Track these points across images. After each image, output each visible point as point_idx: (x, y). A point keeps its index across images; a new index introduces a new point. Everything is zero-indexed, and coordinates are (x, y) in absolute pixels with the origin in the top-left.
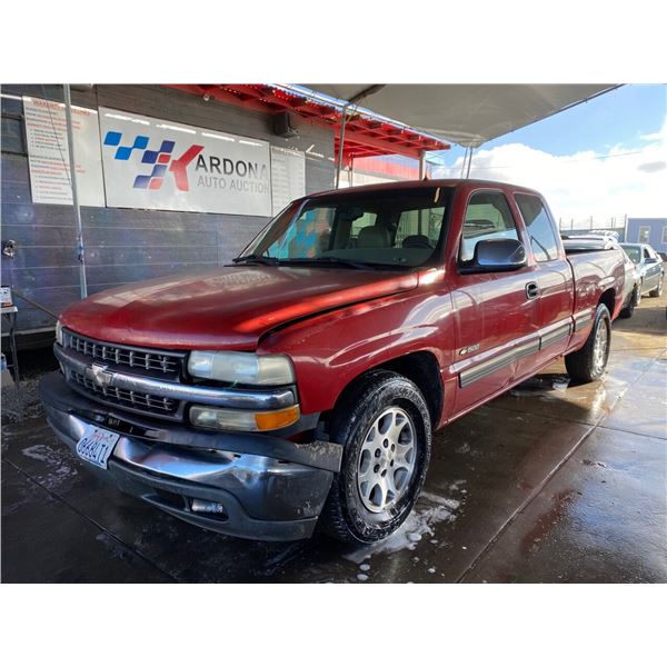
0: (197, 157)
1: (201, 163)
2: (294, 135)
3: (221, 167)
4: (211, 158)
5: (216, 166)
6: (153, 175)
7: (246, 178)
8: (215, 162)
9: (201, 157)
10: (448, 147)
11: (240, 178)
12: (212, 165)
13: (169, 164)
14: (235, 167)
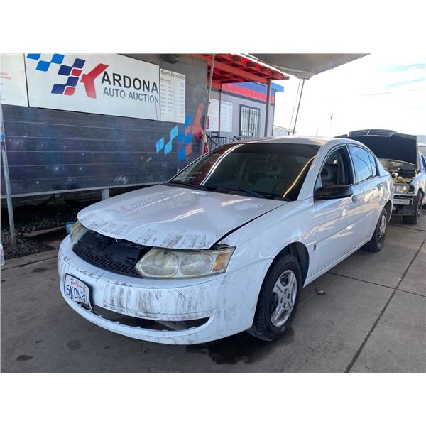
0: (103, 73)
1: (106, 78)
2: (177, 62)
3: (121, 82)
4: (114, 75)
5: (118, 81)
6: (67, 84)
7: (141, 91)
8: (117, 78)
9: (106, 73)
10: (288, 78)
11: (136, 91)
12: (114, 80)
13: (80, 77)
14: (132, 83)
